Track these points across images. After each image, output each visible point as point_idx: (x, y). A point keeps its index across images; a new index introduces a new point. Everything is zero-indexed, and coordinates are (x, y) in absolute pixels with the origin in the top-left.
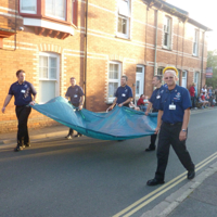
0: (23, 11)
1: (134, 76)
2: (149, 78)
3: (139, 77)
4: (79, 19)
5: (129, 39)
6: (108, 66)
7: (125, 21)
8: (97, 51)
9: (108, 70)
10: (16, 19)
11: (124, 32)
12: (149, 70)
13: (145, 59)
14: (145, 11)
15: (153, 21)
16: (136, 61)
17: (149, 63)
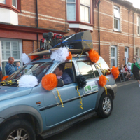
0: (69, 20)
1: (123, 54)
2: (131, 55)
3: (126, 54)
4: (95, 22)
5: (120, 32)
6: (110, 49)
8: (105, 41)
9: (110, 51)
10: (66, 25)
11: (117, 28)
12: (131, 50)
13: (129, 43)
14: (127, 14)
15: (132, 20)
16: (124, 45)
17: (131, 46)
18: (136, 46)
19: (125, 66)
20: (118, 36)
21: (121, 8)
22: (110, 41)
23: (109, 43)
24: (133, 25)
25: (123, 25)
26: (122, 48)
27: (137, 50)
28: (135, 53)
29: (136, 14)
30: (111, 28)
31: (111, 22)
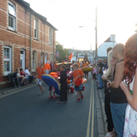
1: (19, 56)
2: (28, 58)
3: (22, 57)
6: (3, 49)
7: (12, 19)
9: (3, 52)
12: (28, 53)
13: (25, 45)
14: (24, 14)
15: (28, 21)
16: (20, 47)
17: (27, 48)
18: (32, 49)
19: (21, 70)
20: (13, 36)
21: (17, 5)
22: (3, 40)
23: (2, 42)
24: (30, 27)
25: (19, 25)
26: (18, 49)
27: (34, 53)
28: (32, 56)
29: (33, 17)
30: (5, 25)
31: (5, 18)
